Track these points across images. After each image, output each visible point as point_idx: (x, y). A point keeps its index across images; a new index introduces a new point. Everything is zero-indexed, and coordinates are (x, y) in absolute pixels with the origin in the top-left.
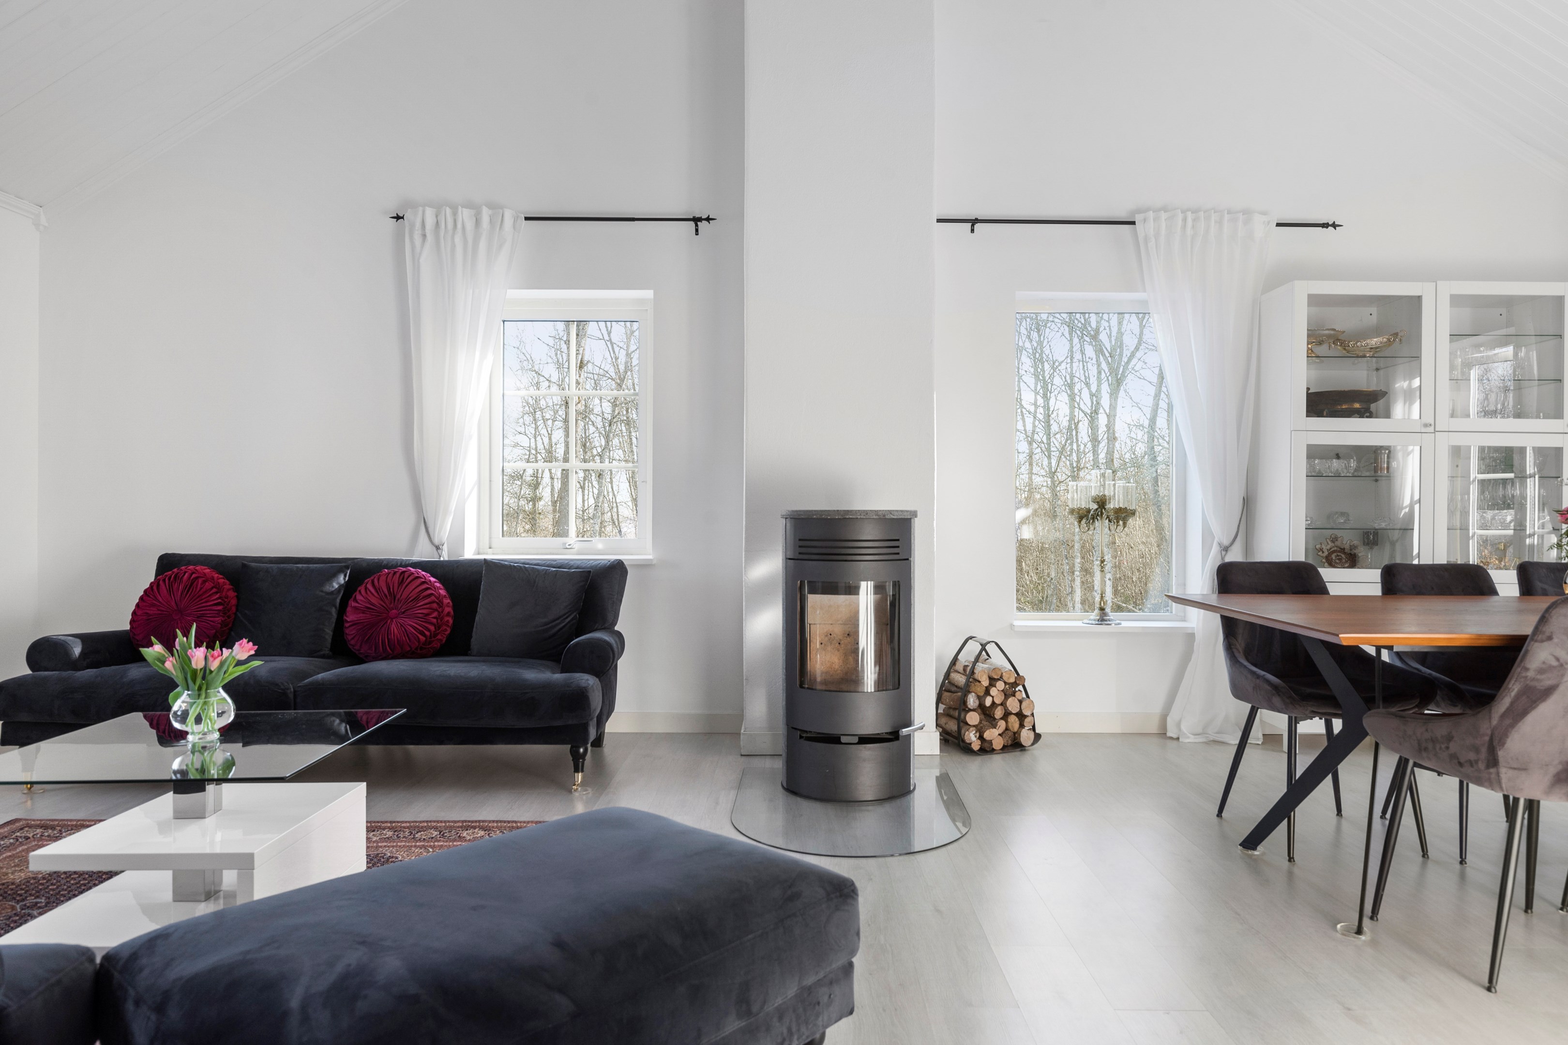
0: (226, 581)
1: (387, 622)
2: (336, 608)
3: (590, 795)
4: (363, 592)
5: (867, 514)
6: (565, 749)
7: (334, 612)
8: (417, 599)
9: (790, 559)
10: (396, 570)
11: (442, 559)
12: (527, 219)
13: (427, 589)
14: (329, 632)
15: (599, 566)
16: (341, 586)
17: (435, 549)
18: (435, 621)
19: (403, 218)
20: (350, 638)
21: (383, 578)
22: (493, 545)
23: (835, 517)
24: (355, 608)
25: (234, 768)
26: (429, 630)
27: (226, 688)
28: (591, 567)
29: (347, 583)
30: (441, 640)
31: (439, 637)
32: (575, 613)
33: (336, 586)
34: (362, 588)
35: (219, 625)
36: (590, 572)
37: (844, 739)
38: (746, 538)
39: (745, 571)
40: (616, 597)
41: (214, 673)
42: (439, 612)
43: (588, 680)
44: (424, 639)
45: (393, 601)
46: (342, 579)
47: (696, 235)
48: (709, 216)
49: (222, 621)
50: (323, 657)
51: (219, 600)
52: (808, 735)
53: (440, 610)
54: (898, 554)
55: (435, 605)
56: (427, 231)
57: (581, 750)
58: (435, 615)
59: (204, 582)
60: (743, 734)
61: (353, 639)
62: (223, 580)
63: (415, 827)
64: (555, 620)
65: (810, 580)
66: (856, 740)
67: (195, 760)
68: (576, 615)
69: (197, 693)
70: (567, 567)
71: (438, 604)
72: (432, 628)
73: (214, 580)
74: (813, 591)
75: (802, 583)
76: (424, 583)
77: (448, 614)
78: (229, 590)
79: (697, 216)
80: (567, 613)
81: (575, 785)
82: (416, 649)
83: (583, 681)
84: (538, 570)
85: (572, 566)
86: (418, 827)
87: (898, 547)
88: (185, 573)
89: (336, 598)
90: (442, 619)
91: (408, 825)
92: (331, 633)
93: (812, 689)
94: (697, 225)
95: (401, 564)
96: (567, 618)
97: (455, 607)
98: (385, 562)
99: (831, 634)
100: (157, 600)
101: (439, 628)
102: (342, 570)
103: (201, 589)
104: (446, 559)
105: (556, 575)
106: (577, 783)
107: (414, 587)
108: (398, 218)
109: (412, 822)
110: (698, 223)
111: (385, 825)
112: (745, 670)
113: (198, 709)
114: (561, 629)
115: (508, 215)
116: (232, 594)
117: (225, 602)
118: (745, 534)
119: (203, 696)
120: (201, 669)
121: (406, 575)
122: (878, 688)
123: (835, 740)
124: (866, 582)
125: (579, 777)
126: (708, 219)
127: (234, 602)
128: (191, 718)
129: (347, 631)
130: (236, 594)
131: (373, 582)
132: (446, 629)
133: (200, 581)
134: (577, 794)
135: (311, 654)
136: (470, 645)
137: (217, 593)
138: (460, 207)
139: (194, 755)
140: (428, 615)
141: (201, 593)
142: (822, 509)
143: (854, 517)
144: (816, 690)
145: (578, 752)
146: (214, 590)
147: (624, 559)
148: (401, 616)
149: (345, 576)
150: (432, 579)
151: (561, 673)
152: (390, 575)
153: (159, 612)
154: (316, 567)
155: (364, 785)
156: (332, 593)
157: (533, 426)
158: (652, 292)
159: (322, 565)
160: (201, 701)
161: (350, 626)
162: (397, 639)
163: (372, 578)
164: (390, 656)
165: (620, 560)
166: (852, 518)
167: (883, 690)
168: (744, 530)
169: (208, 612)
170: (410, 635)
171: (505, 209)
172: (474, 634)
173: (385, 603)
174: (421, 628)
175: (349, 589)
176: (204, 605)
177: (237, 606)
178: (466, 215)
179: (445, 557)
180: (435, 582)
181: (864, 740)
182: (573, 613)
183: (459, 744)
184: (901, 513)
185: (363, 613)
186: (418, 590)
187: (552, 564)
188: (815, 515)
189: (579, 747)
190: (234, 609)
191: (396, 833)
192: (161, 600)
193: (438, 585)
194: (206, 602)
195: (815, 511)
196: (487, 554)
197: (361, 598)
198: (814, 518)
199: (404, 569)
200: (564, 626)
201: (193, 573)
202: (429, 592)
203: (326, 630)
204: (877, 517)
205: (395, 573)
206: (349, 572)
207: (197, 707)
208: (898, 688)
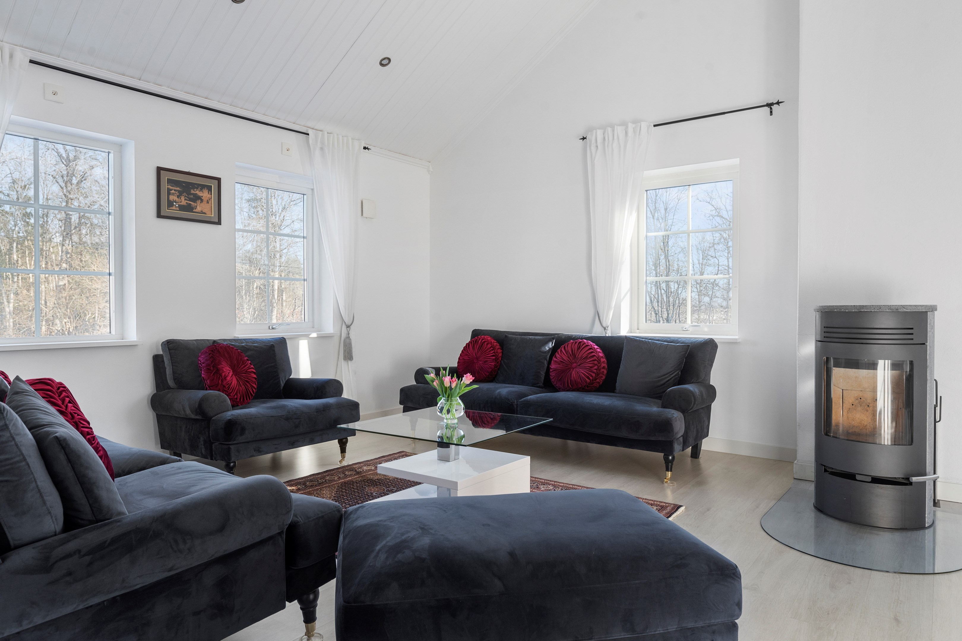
0: (498, 344)
1: (570, 370)
2: (547, 361)
3: (675, 486)
4: (559, 352)
5: (880, 308)
6: (660, 456)
7: (546, 363)
8: (586, 358)
9: (819, 341)
10: (577, 341)
11: (607, 335)
12: (655, 126)
13: (592, 352)
14: (543, 373)
15: (697, 342)
16: (550, 349)
17: (603, 329)
18: (595, 371)
19: (586, 138)
20: (552, 377)
21: (570, 345)
22: (640, 328)
23: (852, 311)
24: (556, 361)
25: (464, 439)
26: (592, 376)
27: (462, 397)
28: (691, 343)
29: (553, 347)
30: (599, 383)
31: (598, 380)
32: (678, 372)
33: (547, 349)
34: (559, 350)
35: (493, 367)
36: (689, 346)
37: (858, 477)
38: (799, 325)
39: (798, 349)
40: (707, 362)
41: (453, 390)
42: (598, 366)
43: (673, 414)
44: (589, 381)
45: (574, 358)
46: (550, 345)
47: (771, 115)
48: (778, 100)
49: (495, 365)
50: (539, 387)
51: (494, 354)
52: (833, 471)
53: (599, 365)
54: (912, 339)
55: (596, 362)
56: (598, 143)
57: (670, 458)
58: (596, 367)
59: (487, 344)
60: (796, 463)
61: (553, 378)
62: (496, 343)
63: (566, 487)
64: (665, 375)
65: (836, 357)
66: (869, 479)
67: (447, 432)
68: (678, 373)
69: (447, 399)
70: (676, 343)
71: (597, 361)
72: (594, 375)
73: (491, 343)
74: (837, 365)
75: (828, 359)
76: (590, 349)
77: (604, 368)
78: (498, 349)
79: (769, 102)
80: (671, 372)
81: (666, 479)
82: (585, 386)
83: (670, 414)
84: (656, 343)
85: (680, 341)
86: (567, 487)
87: (912, 334)
88: (480, 339)
89: (547, 356)
90: (600, 370)
91: (563, 485)
92: (544, 375)
93: (836, 438)
94: (771, 109)
95: (582, 337)
96: (672, 374)
97: (608, 364)
98: (574, 336)
99: (860, 399)
100: (468, 352)
101: (598, 375)
102: (551, 340)
103: (486, 347)
104: (610, 335)
105: (667, 347)
106: (667, 478)
107: (585, 351)
108: (584, 138)
109: (566, 484)
110: (772, 107)
111: (551, 483)
112: (798, 419)
113: (448, 407)
114: (669, 380)
115: (644, 125)
116: (499, 351)
117: (496, 355)
118: (798, 323)
119: (450, 400)
120: (449, 387)
121: (582, 344)
122: (895, 442)
123: (851, 477)
124: (883, 361)
125: (669, 474)
126: (778, 103)
127: (500, 355)
128: (445, 411)
129: (551, 374)
130: (502, 351)
131: (565, 347)
132: (602, 376)
133: (486, 343)
134: (666, 485)
135: (533, 385)
136: (615, 387)
137: (493, 350)
138: (616, 126)
139: (447, 430)
140: (591, 367)
141: (486, 349)
142: (841, 305)
143: (868, 310)
144: (839, 438)
145: (668, 458)
146: (492, 348)
147: (714, 338)
148: (578, 367)
149: (552, 343)
150: (596, 347)
151: (661, 408)
152: (574, 343)
153: (469, 358)
154: (538, 338)
155: (529, 458)
156: (545, 352)
157: (727, 251)
158: (738, 160)
159: (541, 337)
160: (448, 403)
161: (552, 371)
162: (575, 380)
163: (565, 345)
164: (571, 390)
165: (711, 339)
166: (866, 311)
167: (899, 445)
168: (798, 319)
169: (489, 360)
170: (582, 379)
171: (642, 122)
172: (617, 381)
173: (570, 359)
174: (588, 375)
175: (554, 350)
176: (487, 356)
177: (502, 357)
178: (620, 130)
179: (609, 334)
180: (597, 348)
181: (877, 480)
182: (676, 371)
183: (598, 444)
184: (914, 307)
185: (559, 364)
186: (587, 353)
187: (667, 340)
188: (836, 309)
189: (669, 456)
190: (500, 358)
191: (555, 488)
192: (469, 352)
193: (599, 350)
194: (488, 354)
195: (836, 306)
196: (636, 333)
197: (559, 356)
198: (836, 312)
199: (581, 340)
200: (671, 379)
201: (483, 339)
202: (593, 354)
203: (541, 373)
204: (890, 310)
205: (576, 343)
206: (554, 341)
207: (447, 406)
208: (911, 444)
